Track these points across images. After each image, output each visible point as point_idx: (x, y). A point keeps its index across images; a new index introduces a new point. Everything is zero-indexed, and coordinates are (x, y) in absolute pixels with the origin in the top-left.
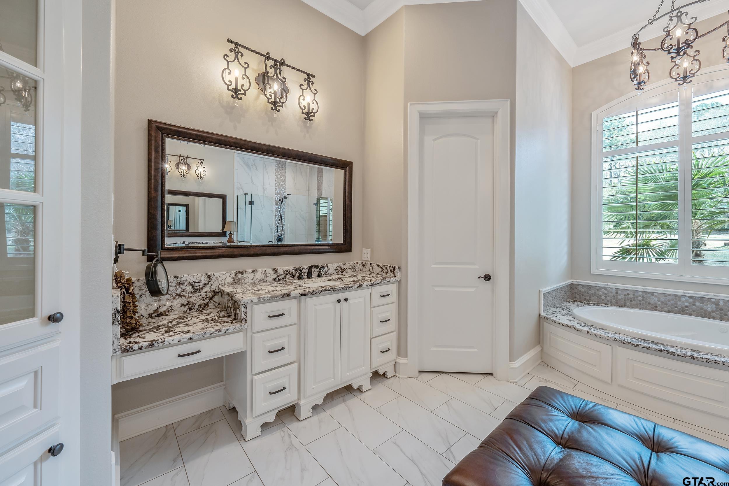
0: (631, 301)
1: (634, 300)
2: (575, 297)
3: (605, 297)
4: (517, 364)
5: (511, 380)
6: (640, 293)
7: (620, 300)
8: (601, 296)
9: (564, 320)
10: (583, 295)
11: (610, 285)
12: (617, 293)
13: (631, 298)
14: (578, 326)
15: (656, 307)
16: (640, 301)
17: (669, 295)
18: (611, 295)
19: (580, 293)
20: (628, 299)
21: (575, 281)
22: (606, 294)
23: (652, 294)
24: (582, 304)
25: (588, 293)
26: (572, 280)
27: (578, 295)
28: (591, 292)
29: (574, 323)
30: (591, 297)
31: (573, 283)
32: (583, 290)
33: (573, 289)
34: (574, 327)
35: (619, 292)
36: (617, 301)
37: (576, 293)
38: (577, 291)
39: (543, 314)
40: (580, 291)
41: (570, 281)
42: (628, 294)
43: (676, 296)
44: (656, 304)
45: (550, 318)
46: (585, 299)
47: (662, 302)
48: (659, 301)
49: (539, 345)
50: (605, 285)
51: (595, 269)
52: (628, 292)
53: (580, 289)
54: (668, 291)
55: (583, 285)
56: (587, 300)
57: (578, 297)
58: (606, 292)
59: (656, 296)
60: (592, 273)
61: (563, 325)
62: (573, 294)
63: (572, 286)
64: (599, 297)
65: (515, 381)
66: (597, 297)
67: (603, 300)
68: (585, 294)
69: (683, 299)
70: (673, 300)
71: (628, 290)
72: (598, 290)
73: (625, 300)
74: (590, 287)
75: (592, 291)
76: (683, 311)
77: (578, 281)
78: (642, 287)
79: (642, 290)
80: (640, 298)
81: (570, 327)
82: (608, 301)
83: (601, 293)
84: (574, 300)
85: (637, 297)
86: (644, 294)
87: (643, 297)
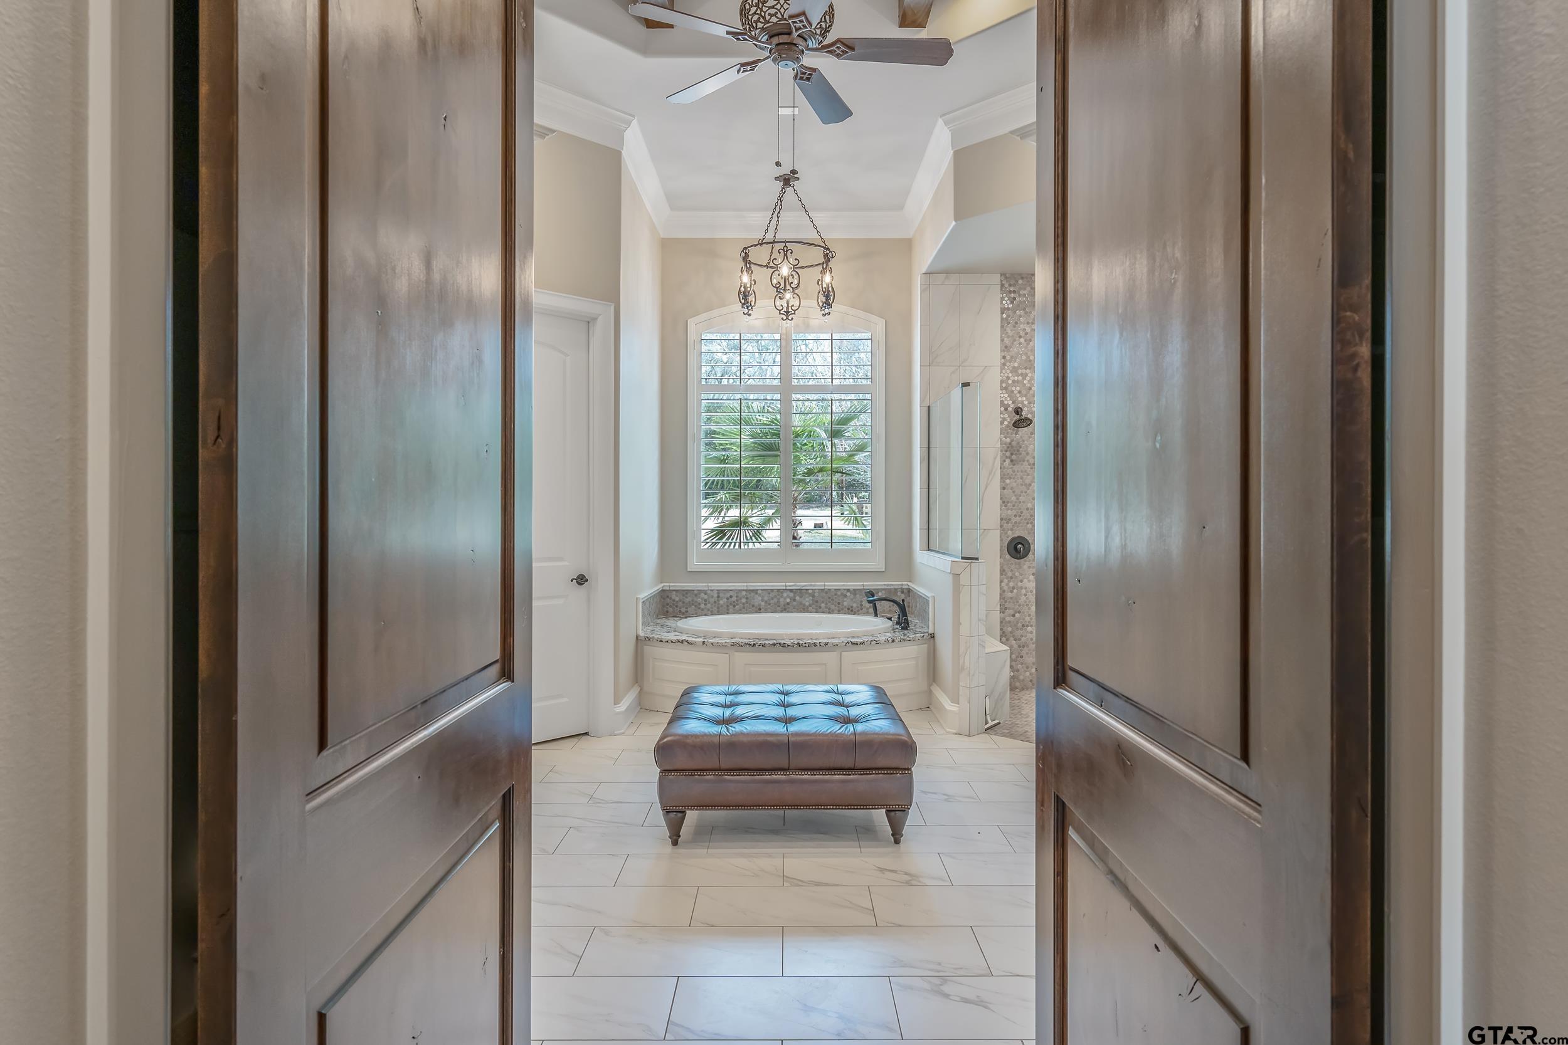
0: (734, 606)
1: (737, 604)
2: (667, 612)
3: (705, 604)
4: (623, 707)
5: (616, 732)
6: (744, 593)
7: (722, 606)
8: (700, 604)
9: (672, 636)
10: (677, 607)
11: (711, 586)
12: (718, 597)
13: (734, 602)
14: (690, 639)
15: (760, 609)
16: (743, 604)
17: (772, 590)
18: (712, 600)
19: (673, 604)
20: (731, 604)
21: (666, 585)
22: (705, 600)
23: (755, 591)
24: (678, 618)
25: (684, 603)
26: (663, 585)
27: (671, 607)
28: (687, 600)
29: (684, 637)
30: (687, 608)
31: (664, 588)
32: (677, 599)
33: (664, 599)
34: (687, 641)
35: (721, 595)
36: (718, 608)
37: (668, 604)
38: (668, 600)
39: (641, 634)
40: (674, 600)
41: (660, 587)
42: (731, 597)
43: (778, 590)
44: (760, 605)
45: (653, 637)
46: (680, 611)
47: (766, 602)
48: (762, 600)
49: (637, 684)
50: (705, 586)
51: (695, 563)
52: (731, 593)
53: (673, 598)
54: (772, 586)
55: (677, 591)
56: (683, 614)
57: (671, 610)
58: (706, 597)
59: (760, 595)
60: (689, 570)
61: (672, 642)
62: (664, 606)
63: (663, 594)
64: (698, 606)
65: (622, 731)
66: (696, 606)
67: (703, 610)
68: (680, 604)
69: (785, 595)
70: (775, 596)
71: (731, 590)
72: (696, 595)
73: (728, 606)
74: (686, 592)
75: (689, 598)
76: (785, 609)
77: (671, 584)
78: (746, 584)
79: (745, 588)
80: (744, 600)
81: (682, 642)
82: (708, 610)
83: (699, 600)
84: (666, 615)
85: (741, 599)
86: (748, 594)
87: (747, 598)
